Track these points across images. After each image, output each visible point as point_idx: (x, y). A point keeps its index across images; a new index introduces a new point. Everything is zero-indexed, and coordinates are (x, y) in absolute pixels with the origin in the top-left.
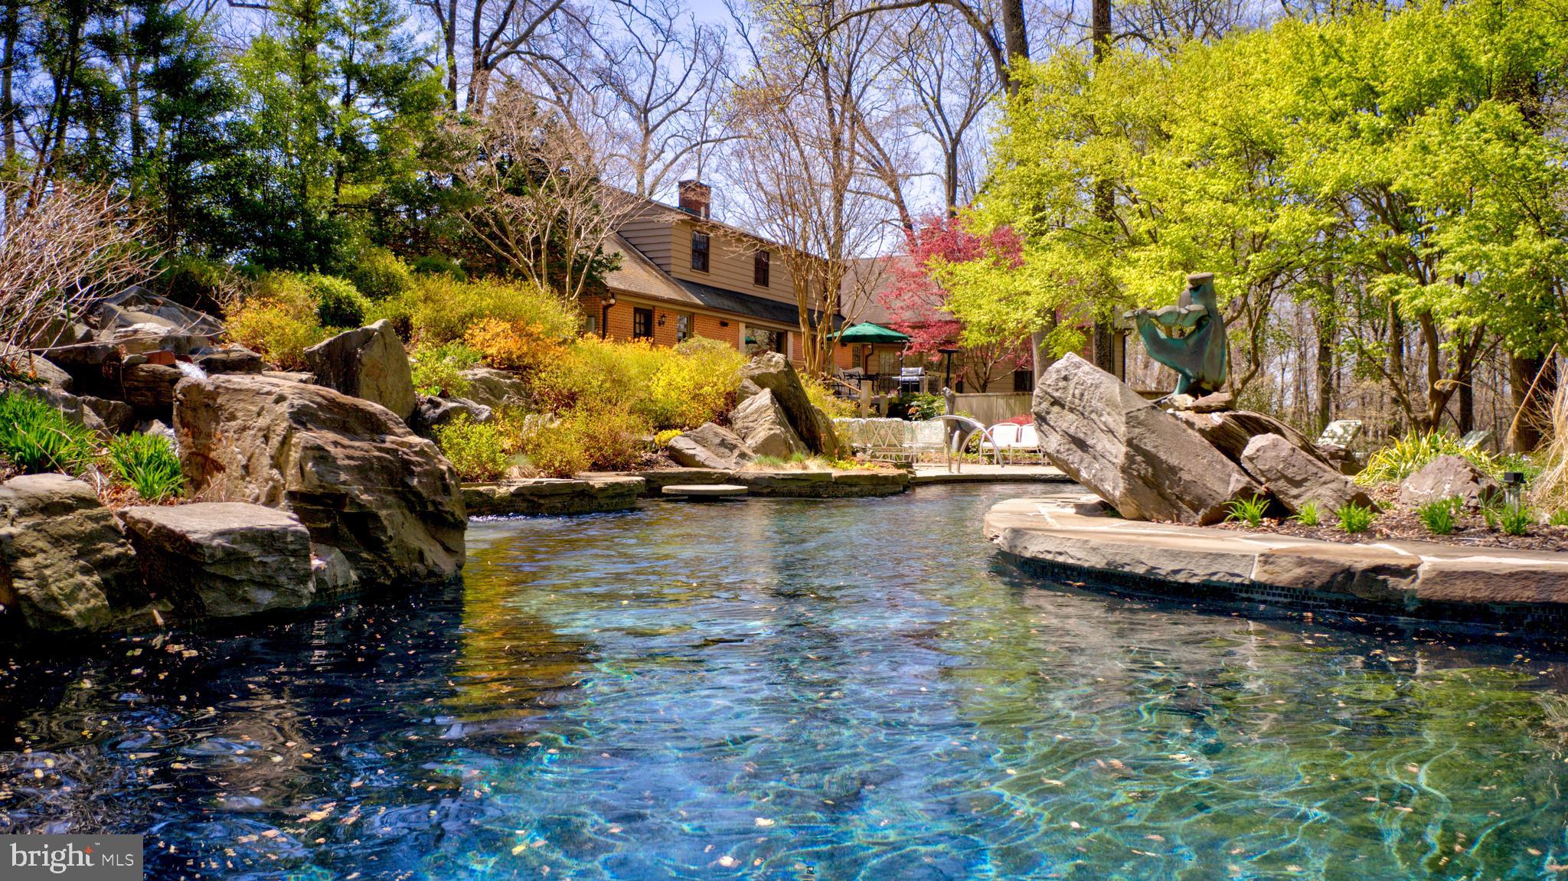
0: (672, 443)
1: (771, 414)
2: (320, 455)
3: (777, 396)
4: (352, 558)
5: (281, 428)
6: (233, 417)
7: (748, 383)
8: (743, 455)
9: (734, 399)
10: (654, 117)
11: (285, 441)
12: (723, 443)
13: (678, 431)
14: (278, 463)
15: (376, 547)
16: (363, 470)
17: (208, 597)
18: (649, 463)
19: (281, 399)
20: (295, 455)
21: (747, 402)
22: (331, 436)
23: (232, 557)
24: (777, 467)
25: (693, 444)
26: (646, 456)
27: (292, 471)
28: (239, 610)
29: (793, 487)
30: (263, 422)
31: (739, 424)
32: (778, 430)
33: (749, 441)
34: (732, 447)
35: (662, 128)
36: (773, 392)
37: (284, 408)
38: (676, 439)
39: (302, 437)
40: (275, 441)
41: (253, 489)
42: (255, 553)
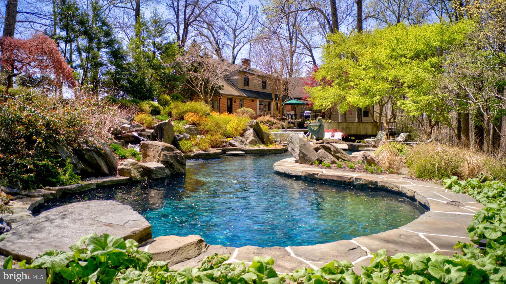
0: (230, 141)
1: (252, 135)
2: (165, 155)
3: (255, 130)
4: (170, 170)
5: (160, 151)
6: (151, 149)
7: (248, 127)
8: (246, 144)
9: (245, 130)
12: (241, 141)
13: (231, 138)
14: (159, 156)
15: (173, 168)
16: (171, 157)
17: (153, 176)
18: (225, 146)
19: (159, 147)
20: (162, 155)
21: (248, 131)
22: (167, 152)
23: (156, 171)
24: (253, 147)
25: (234, 142)
26: (224, 144)
27: (161, 158)
28: (157, 178)
29: (256, 152)
30: (156, 150)
31: (246, 137)
32: (254, 138)
33: (248, 141)
34: (243, 142)
36: (253, 129)
38: (231, 140)
39: (163, 153)
40: (159, 153)
41: (155, 160)
42: (158, 170)
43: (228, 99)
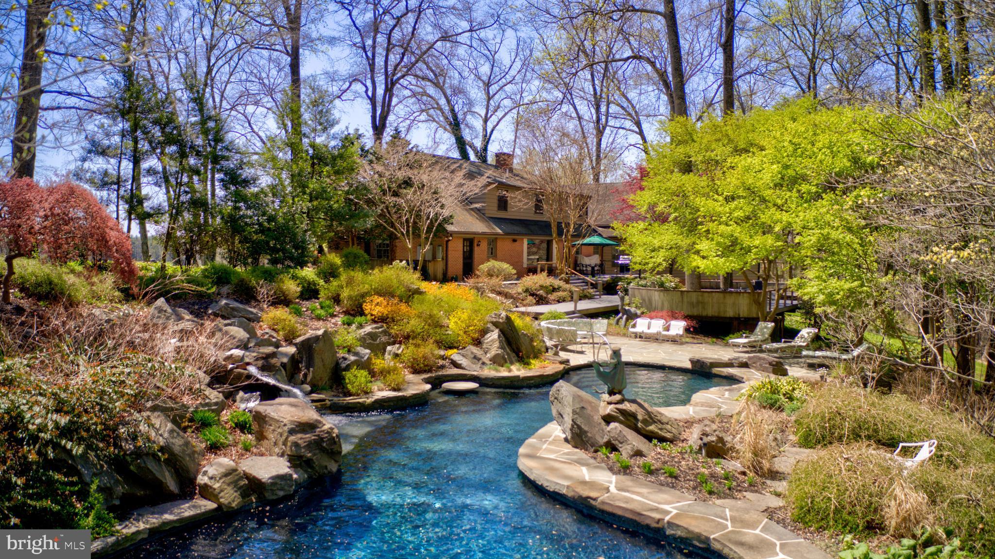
0: (452, 357)
1: (497, 344)
2: (296, 444)
3: (503, 332)
4: (306, 471)
5: (286, 434)
6: (271, 425)
7: (490, 325)
8: (483, 363)
9: (484, 332)
10: (493, 89)
11: (287, 439)
12: (475, 357)
13: (455, 350)
14: (285, 444)
15: (312, 468)
16: (310, 445)
17: (267, 494)
18: (443, 367)
19: (285, 425)
20: (289, 444)
21: (489, 335)
22: (299, 436)
23: (272, 484)
24: (497, 371)
25: (461, 358)
26: (441, 362)
27: (288, 448)
28: (274, 497)
29: (503, 382)
30: (280, 430)
31: (484, 346)
32: (500, 351)
33: (488, 355)
34: (479, 359)
35: (497, 97)
36: (501, 330)
37: (286, 428)
38: (454, 354)
39: (292, 438)
40: (284, 438)
41: (277, 450)
42: (279, 481)
43: (464, 240)
